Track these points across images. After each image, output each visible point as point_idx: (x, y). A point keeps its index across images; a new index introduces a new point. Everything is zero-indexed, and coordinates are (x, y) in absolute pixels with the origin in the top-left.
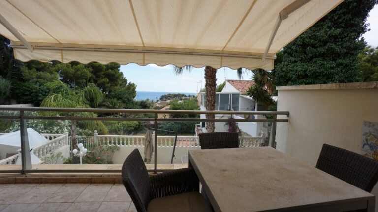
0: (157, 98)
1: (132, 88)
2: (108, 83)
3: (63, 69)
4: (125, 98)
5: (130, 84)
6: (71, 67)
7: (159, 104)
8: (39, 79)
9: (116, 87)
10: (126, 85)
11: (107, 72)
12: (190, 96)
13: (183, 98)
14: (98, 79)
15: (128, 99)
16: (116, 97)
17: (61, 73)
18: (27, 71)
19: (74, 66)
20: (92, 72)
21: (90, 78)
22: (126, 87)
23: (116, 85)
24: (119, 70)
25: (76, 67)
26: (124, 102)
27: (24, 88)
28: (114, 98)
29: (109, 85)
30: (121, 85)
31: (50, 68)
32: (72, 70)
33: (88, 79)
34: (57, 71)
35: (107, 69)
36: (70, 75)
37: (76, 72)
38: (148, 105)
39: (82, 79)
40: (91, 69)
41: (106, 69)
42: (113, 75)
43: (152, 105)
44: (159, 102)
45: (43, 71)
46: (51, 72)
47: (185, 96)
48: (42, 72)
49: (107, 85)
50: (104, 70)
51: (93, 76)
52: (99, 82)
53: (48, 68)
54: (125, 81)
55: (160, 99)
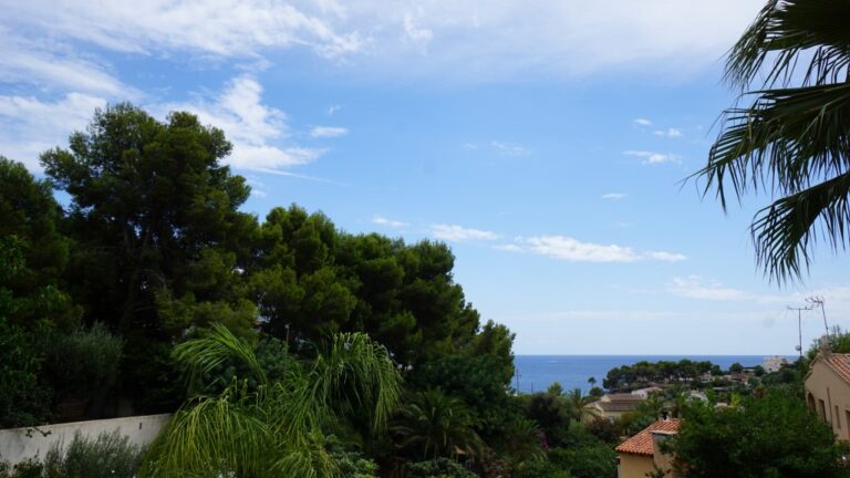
0: (592, 380)
1: (498, 345)
2: (414, 330)
3: (270, 288)
4: (476, 386)
5: (488, 328)
6: (294, 280)
7: (608, 407)
8: (199, 329)
9: (439, 344)
10: (473, 333)
11: (410, 287)
12: (736, 369)
13: (708, 377)
14: (381, 316)
15: (487, 389)
16: (440, 382)
17: (265, 303)
18: (170, 303)
19: (305, 275)
20: (358, 293)
21: (355, 313)
22: (477, 342)
23: (441, 337)
24: (449, 279)
25: (310, 278)
26: (471, 402)
27: (157, 359)
28: (433, 388)
29: (419, 335)
30: (456, 335)
31: (235, 287)
32: (297, 289)
33: (347, 319)
34: (253, 297)
35: (409, 279)
36: (290, 307)
37: (309, 294)
38: (563, 413)
39: (327, 319)
40: (357, 283)
41: (404, 279)
42: (431, 298)
43: (576, 411)
44: (605, 399)
45: (213, 301)
46: (235, 303)
47: (717, 371)
48: (209, 303)
49: (409, 338)
50: (400, 282)
51: (364, 305)
52: (383, 328)
53: (229, 288)
54: (472, 317)
55: (606, 384)
